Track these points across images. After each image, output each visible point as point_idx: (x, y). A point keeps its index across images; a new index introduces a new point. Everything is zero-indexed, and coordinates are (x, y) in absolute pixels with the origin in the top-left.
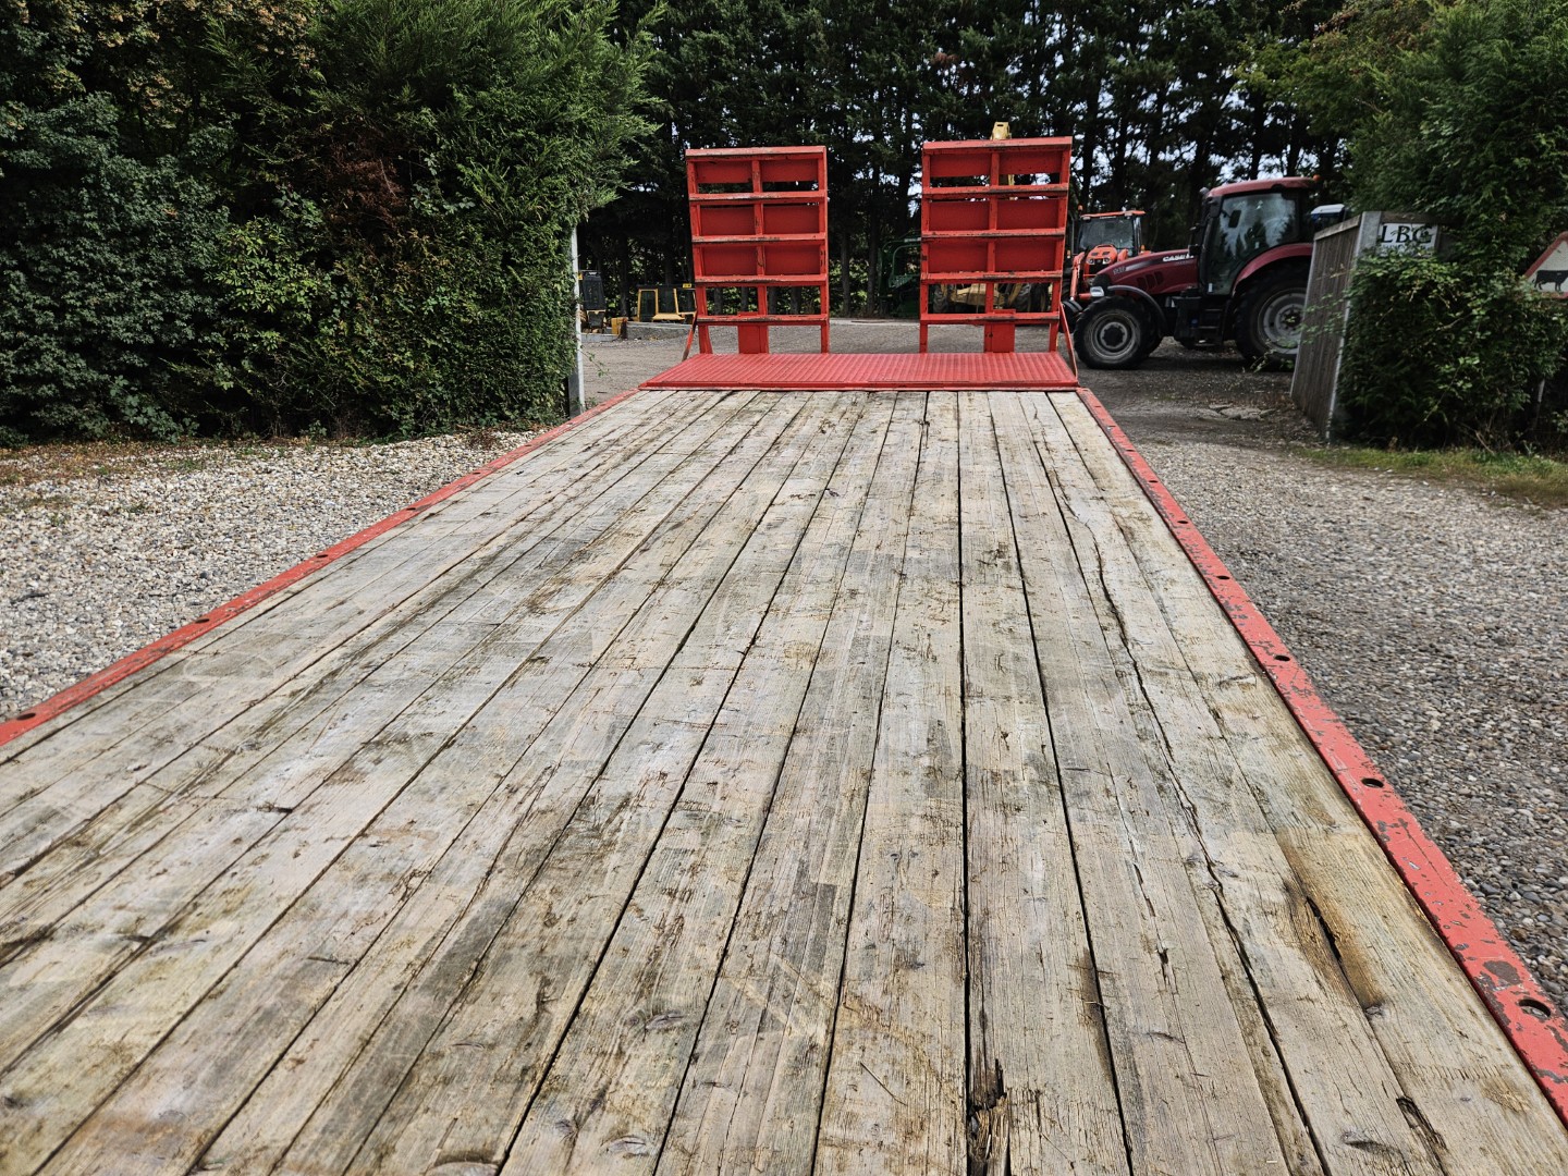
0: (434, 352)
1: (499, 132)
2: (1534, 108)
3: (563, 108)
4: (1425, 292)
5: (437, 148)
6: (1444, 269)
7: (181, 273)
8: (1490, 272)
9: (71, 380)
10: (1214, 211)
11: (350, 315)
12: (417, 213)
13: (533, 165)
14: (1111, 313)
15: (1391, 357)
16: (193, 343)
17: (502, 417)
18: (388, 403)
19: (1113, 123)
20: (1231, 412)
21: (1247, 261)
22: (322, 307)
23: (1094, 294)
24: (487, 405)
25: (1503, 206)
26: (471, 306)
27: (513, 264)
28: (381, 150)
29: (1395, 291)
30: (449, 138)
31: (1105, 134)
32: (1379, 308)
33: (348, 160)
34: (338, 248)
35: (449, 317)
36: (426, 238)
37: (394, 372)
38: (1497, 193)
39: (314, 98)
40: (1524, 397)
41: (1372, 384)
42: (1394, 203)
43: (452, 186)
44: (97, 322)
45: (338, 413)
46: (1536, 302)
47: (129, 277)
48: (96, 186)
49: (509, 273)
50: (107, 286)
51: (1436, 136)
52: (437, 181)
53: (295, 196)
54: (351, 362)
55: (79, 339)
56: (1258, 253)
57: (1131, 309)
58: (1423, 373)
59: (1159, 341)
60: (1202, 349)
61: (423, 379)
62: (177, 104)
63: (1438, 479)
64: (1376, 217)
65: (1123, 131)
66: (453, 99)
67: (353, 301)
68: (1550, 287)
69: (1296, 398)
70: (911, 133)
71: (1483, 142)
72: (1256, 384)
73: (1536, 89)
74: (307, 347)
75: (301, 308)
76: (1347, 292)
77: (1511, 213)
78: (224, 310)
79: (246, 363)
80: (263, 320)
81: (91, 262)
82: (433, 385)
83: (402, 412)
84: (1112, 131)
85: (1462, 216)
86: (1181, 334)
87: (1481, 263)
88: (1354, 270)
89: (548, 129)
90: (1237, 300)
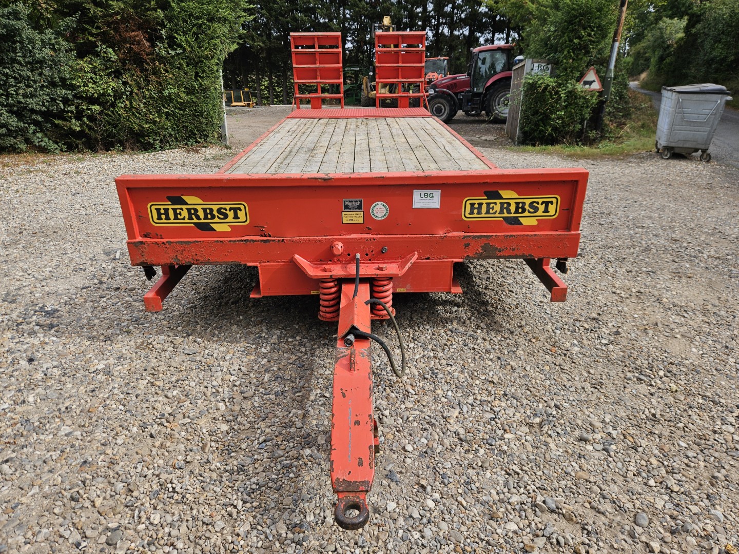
0: (167, 114)
1: (191, 21)
2: (580, 21)
3: (218, 11)
4: (546, 88)
5: (165, 27)
6: (552, 80)
7: (57, 80)
8: (567, 81)
9: (13, 126)
10: (475, 58)
11: (130, 97)
12: (158, 55)
13: (206, 35)
14: (437, 100)
15: (536, 113)
16: (63, 111)
17: (197, 142)
18: (148, 136)
19: (433, 17)
20: (484, 138)
21: (489, 78)
22: (118, 95)
23: (430, 93)
24: (190, 137)
25: (571, 57)
26: (182, 95)
27: (200, 77)
28: (140, 27)
29: (536, 88)
30: (170, 23)
31: (430, 22)
32: (532, 94)
33: (127, 31)
34: (123, 69)
35: (173, 99)
36: (162, 65)
37: (150, 123)
38: (569, 52)
39: (111, 5)
40: (579, 126)
41: (530, 123)
42: (537, 55)
43: (172, 43)
44: (23, 101)
45: (126, 141)
46: (582, 92)
47: (35, 82)
48: (21, 42)
49: (198, 80)
50: (26, 85)
51: (549, 31)
52: (166, 41)
53: (104, 46)
54: (132, 119)
55: (16, 108)
56: (493, 75)
57: (445, 98)
58: (546, 118)
59: (456, 112)
60: (473, 115)
61: (162, 126)
62: (51, 6)
63: (550, 154)
64: (530, 61)
65: (438, 21)
66: (170, 6)
67: (132, 92)
68: (587, 86)
69: (507, 133)
70: (345, 18)
71: (564, 33)
72: (493, 128)
73: (580, 14)
74: (112, 112)
75: (109, 95)
76: (521, 89)
77: (574, 60)
78: (75, 96)
79: (85, 119)
80: (92, 100)
81: (20, 75)
82: (167, 129)
83: (154, 140)
84: (433, 21)
85: (558, 61)
86: (465, 109)
87: (564, 78)
88: (523, 81)
89: (211, 20)
90: (485, 95)
